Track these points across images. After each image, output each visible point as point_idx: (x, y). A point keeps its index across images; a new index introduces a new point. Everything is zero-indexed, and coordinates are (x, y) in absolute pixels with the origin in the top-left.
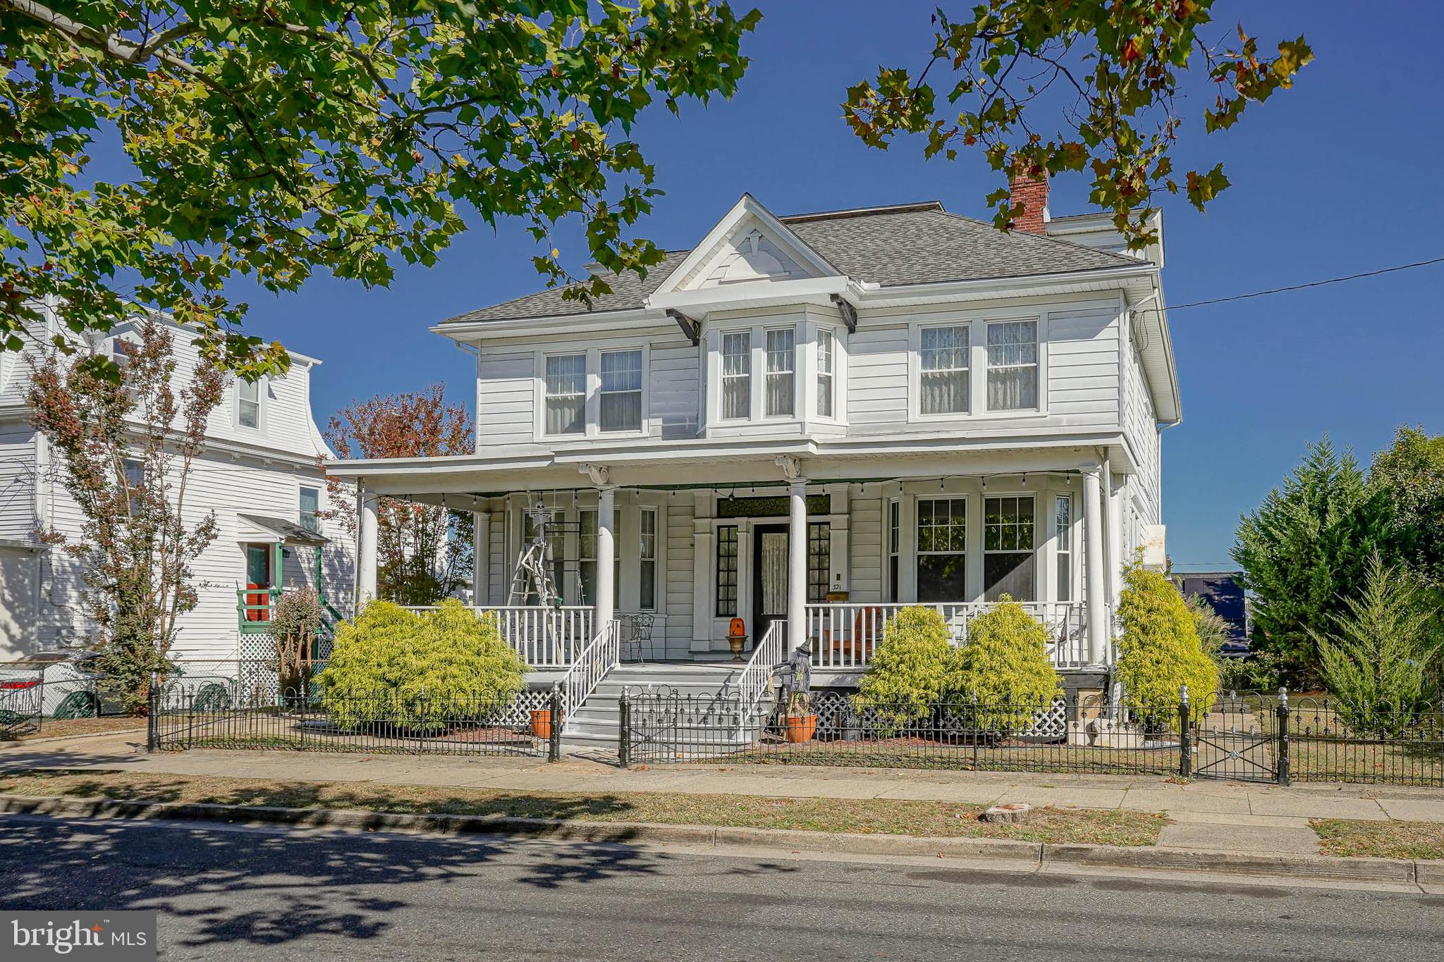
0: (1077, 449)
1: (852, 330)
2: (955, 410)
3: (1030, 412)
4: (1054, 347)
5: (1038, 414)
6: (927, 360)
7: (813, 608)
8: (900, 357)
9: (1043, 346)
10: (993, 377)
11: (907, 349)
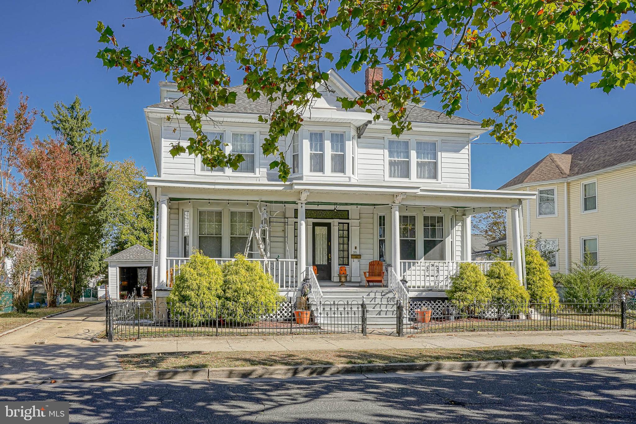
0: (511, 199)
1: (359, 137)
2: (401, 177)
3: (434, 181)
4: (444, 154)
5: (437, 182)
6: (391, 154)
7: (403, 262)
8: (381, 151)
9: (439, 153)
10: (418, 164)
11: (384, 148)
